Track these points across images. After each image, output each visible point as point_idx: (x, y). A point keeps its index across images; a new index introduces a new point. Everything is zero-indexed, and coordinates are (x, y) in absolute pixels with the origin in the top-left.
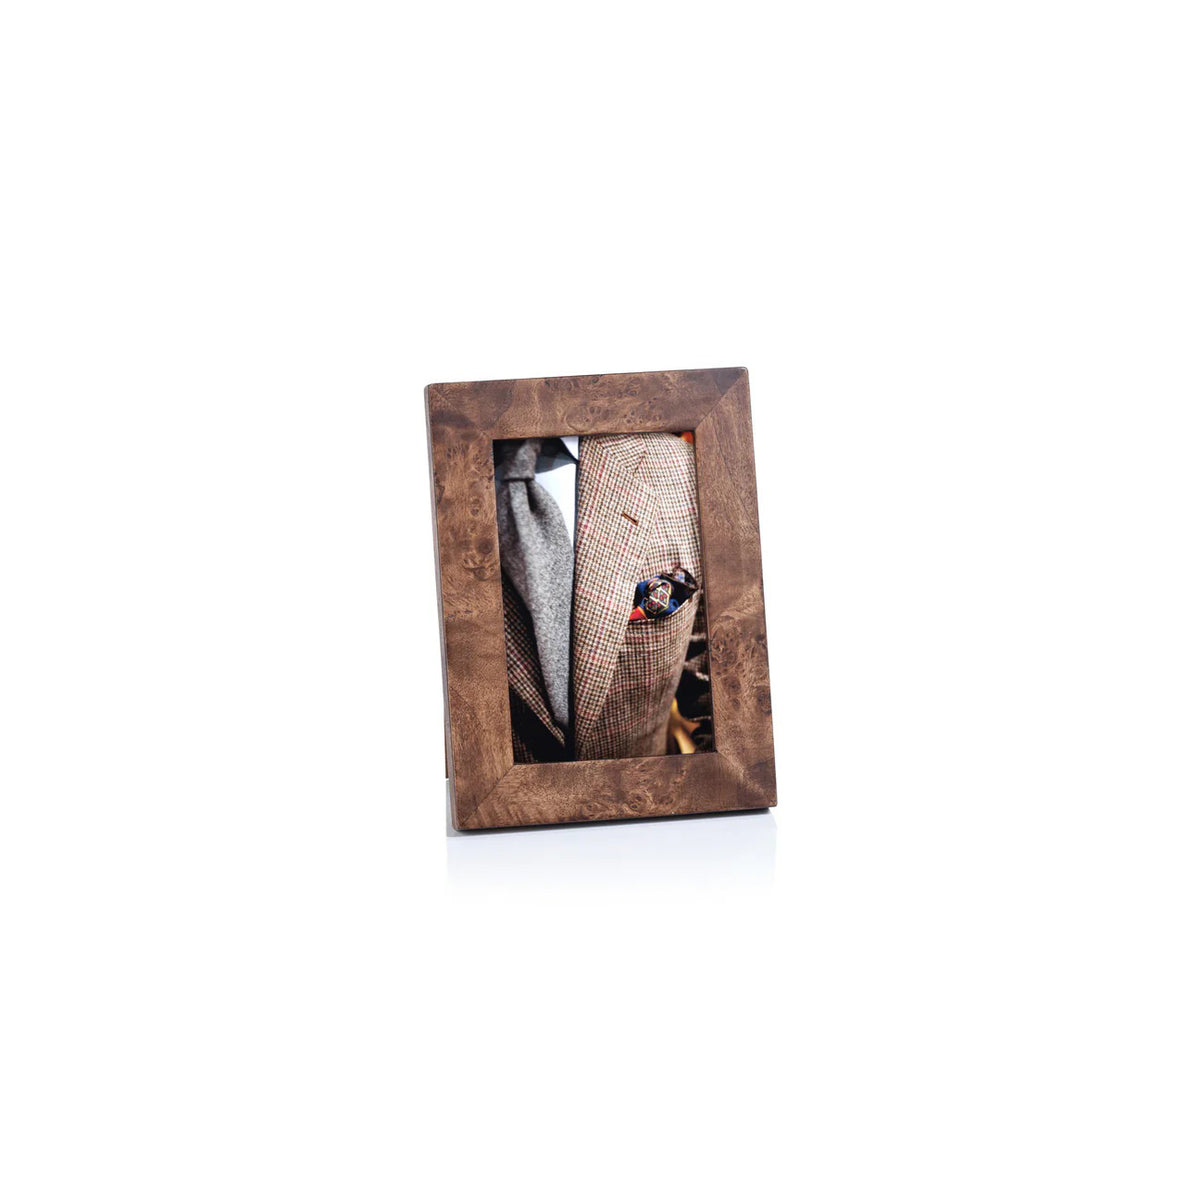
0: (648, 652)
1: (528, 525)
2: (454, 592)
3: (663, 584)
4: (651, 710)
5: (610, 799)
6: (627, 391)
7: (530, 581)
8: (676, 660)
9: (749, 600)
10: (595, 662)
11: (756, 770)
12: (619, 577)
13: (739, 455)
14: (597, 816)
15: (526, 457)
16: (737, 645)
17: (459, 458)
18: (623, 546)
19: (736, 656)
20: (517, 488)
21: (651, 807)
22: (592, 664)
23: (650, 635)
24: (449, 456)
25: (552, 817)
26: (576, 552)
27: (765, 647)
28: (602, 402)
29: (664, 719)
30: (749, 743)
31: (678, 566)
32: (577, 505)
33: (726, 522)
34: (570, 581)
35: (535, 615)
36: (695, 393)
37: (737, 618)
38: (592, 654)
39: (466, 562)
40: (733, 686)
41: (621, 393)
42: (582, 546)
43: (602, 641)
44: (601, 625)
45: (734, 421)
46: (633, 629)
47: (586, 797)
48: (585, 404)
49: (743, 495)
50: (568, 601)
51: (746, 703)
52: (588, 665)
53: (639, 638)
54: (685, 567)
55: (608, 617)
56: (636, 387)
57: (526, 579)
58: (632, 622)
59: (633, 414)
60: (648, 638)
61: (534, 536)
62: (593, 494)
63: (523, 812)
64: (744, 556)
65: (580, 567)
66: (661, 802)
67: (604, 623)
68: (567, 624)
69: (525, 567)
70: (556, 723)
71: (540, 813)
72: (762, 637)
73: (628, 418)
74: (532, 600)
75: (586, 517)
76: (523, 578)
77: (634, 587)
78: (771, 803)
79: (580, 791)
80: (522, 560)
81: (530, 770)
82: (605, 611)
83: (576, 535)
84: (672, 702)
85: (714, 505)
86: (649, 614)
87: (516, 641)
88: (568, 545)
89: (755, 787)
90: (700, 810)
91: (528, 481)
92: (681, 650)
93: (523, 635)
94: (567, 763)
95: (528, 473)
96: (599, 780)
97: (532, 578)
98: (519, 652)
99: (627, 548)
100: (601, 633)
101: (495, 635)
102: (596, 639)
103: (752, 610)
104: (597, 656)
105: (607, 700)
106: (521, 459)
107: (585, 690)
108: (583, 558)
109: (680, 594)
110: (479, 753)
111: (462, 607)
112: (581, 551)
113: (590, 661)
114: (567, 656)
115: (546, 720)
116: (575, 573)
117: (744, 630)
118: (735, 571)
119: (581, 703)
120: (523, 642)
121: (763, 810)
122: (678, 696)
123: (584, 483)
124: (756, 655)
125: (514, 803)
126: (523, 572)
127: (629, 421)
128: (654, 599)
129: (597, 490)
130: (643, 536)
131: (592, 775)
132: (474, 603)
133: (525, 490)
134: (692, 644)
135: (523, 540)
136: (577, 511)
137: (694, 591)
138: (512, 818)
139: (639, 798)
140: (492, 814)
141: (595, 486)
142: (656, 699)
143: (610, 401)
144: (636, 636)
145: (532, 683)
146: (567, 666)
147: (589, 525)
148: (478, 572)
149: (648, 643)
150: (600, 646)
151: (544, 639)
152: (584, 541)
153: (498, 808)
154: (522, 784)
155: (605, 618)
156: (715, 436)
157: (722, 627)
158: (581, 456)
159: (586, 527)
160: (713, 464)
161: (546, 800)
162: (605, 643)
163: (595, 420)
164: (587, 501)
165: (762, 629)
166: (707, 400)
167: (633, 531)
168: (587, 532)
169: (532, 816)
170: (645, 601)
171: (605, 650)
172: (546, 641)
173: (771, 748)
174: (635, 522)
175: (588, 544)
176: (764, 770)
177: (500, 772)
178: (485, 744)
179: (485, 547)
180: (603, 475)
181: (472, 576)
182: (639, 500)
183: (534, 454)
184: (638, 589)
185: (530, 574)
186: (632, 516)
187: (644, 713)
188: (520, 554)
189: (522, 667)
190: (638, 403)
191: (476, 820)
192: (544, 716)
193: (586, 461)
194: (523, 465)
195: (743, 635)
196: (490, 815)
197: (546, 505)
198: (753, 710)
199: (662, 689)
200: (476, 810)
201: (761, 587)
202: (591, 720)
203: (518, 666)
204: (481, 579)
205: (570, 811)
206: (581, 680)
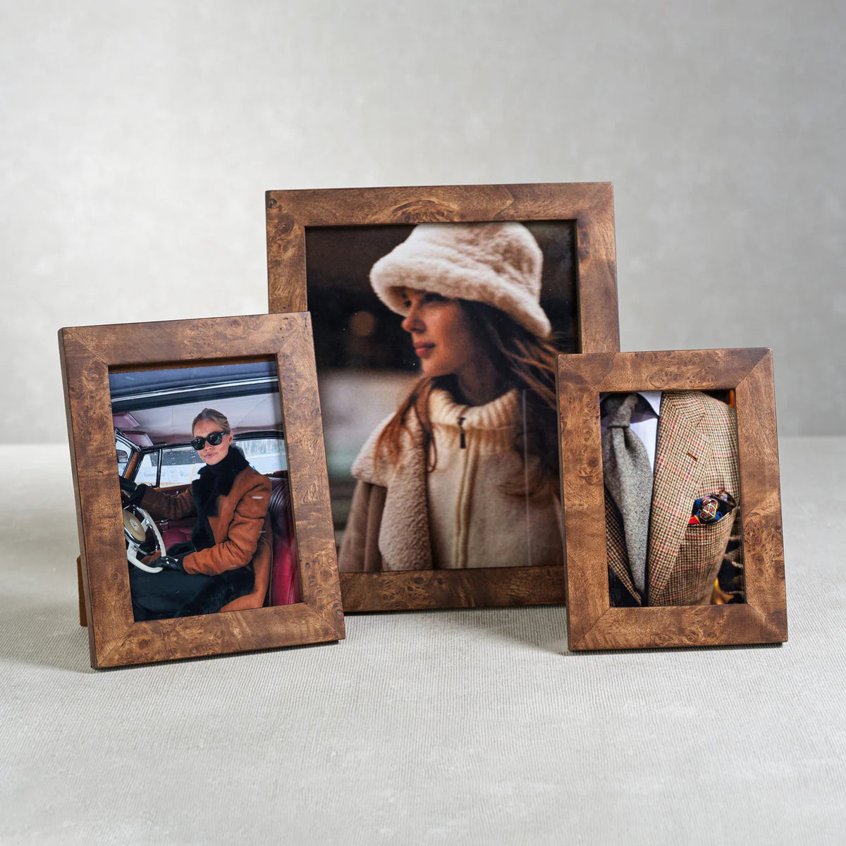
0: (700, 546)
1: (623, 457)
2: (572, 492)
3: (712, 501)
4: (700, 585)
5: (674, 633)
6: (690, 362)
7: (623, 494)
8: (719, 552)
9: (770, 502)
10: (664, 551)
11: (773, 617)
12: (682, 495)
13: (765, 406)
14: (665, 644)
15: (624, 412)
16: (762, 532)
17: (576, 404)
18: (687, 474)
19: (761, 541)
20: (617, 432)
21: (702, 639)
22: (662, 552)
23: (702, 535)
24: (570, 402)
25: (635, 644)
26: (655, 477)
27: (781, 534)
28: (673, 369)
29: (709, 591)
30: (769, 598)
31: (723, 490)
32: (657, 446)
33: (755, 450)
34: (649, 496)
35: (625, 517)
36: (736, 364)
37: (762, 514)
38: (662, 545)
39: (581, 473)
40: (759, 559)
41: (686, 363)
42: (659, 473)
43: (669, 537)
44: (669, 526)
45: (762, 382)
46: (691, 530)
47: (658, 631)
48: (662, 370)
49: (767, 432)
50: (647, 509)
51: (767, 571)
52: (659, 552)
53: (694, 536)
54: (728, 491)
55: (674, 521)
56: (697, 360)
57: (620, 493)
58: (690, 525)
59: (694, 377)
60: (700, 537)
61: (628, 465)
62: (668, 439)
63: (615, 640)
64: (767, 473)
65: (657, 487)
66: (709, 635)
67: (671, 525)
68: (646, 524)
69: (620, 485)
70: (636, 590)
71: (627, 641)
72: (779, 528)
73: (690, 380)
74: (624, 506)
75: (662, 454)
76: (619, 491)
77: (692, 502)
78: (784, 640)
79: (654, 627)
80: (618, 479)
81: (621, 612)
82: (672, 517)
83: (655, 465)
84: (715, 580)
85: (747, 438)
86: (702, 521)
87: (611, 533)
88: (650, 472)
89: (773, 628)
90: (735, 643)
91: (625, 428)
92: (723, 546)
93: (616, 529)
94: (646, 608)
95: (625, 423)
96: (667, 620)
97: (624, 492)
98: (613, 541)
99: (689, 476)
100: (669, 532)
101: (598, 521)
102: (666, 535)
103: (773, 509)
104: (666, 546)
105: (671, 576)
106: (621, 413)
107: (656, 569)
108: (659, 481)
109: (723, 509)
110: (587, 599)
111: (577, 502)
112: (658, 476)
113: (661, 549)
114: (645, 546)
115: (630, 588)
116: (653, 491)
117: (767, 522)
118: (762, 482)
119: (654, 577)
120: (616, 534)
121: (779, 644)
122: (719, 576)
123: (662, 432)
124: (775, 539)
125: (609, 633)
126: (619, 488)
127: (691, 382)
128: (705, 511)
129: (671, 436)
130: (701, 468)
131: (662, 616)
132: (585, 499)
133: (623, 434)
134: (730, 542)
135: (620, 467)
136: (656, 450)
137: (733, 507)
138: (608, 644)
139: (694, 633)
140: (594, 640)
141: (670, 434)
142: (704, 578)
143: (678, 368)
144: (693, 535)
145: (621, 562)
146: (645, 552)
147: (664, 459)
148: (588, 479)
149: (700, 540)
150: (668, 540)
151: (630, 533)
152: (660, 470)
153: (599, 637)
154: (615, 621)
155: (672, 522)
156: (749, 393)
157: (752, 520)
158: (660, 413)
159: (662, 460)
160: (747, 411)
161: (631, 632)
162: (672, 538)
163: (668, 381)
164: (664, 443)
165: (779, 521)
166: (743, 369)
167: (694, 464)
168: (663, 464)
169: (622, 643)
170: (700, 512)
171: (671, 543)
172: (632, 534)
173: (784, 601)
174: (695, 459)
175: (663, 471)
176: (779, 616)
177: (600, 612)
178: (591, 593)
179: (593, 463)
180: (676, 426)
181: (584, 481)
182: (699, 445)
183: (630, 411)
184: (695, 503)
185: (623, 490)
186: (694, 455)
187: (696, 587)
188: (617, 477)
189: (614, 550)
190: (697, 370)
191: (583, 644)
192: (628, 584)
193: (664, 417)
194: (622, 418)
195: (766, 526)
196: (593, 640)
197: (636, 444)
198: (772, 576)
199: (710, 570)
200: (584, 637)
201: (779, 494)
202: (659, 589)
203: (612, 550)
204: (590, 484)
205: (647, 640)
206: (654, 562)
